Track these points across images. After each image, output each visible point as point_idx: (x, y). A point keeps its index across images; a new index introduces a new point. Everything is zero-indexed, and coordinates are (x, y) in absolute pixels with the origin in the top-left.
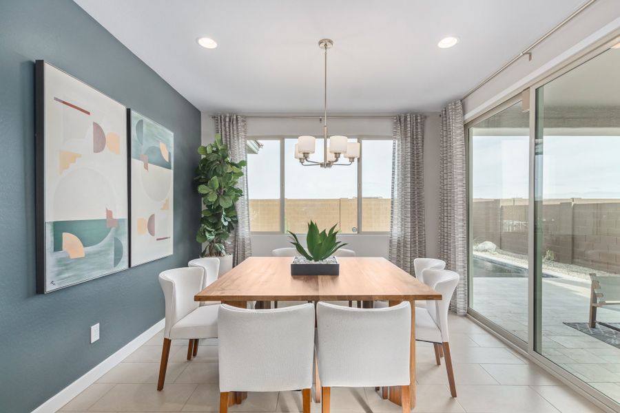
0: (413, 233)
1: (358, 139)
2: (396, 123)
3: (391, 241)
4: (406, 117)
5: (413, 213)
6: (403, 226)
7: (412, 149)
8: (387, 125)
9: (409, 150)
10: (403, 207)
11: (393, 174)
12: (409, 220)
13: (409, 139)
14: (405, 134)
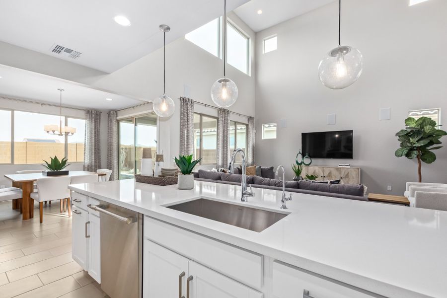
0: (95, 162)
1: (66, 117)
2: (86, 113)
3: (84, 166)
4: (92, 112)
5: (95, 153)
6: (91, 159)
7: (95, 125)
8: (83, 113)
9: (93, 126)
10: (91, 150)
11: (85, 136)
12: (93, 156)
13: (93, 121)
14: (92, 119)
